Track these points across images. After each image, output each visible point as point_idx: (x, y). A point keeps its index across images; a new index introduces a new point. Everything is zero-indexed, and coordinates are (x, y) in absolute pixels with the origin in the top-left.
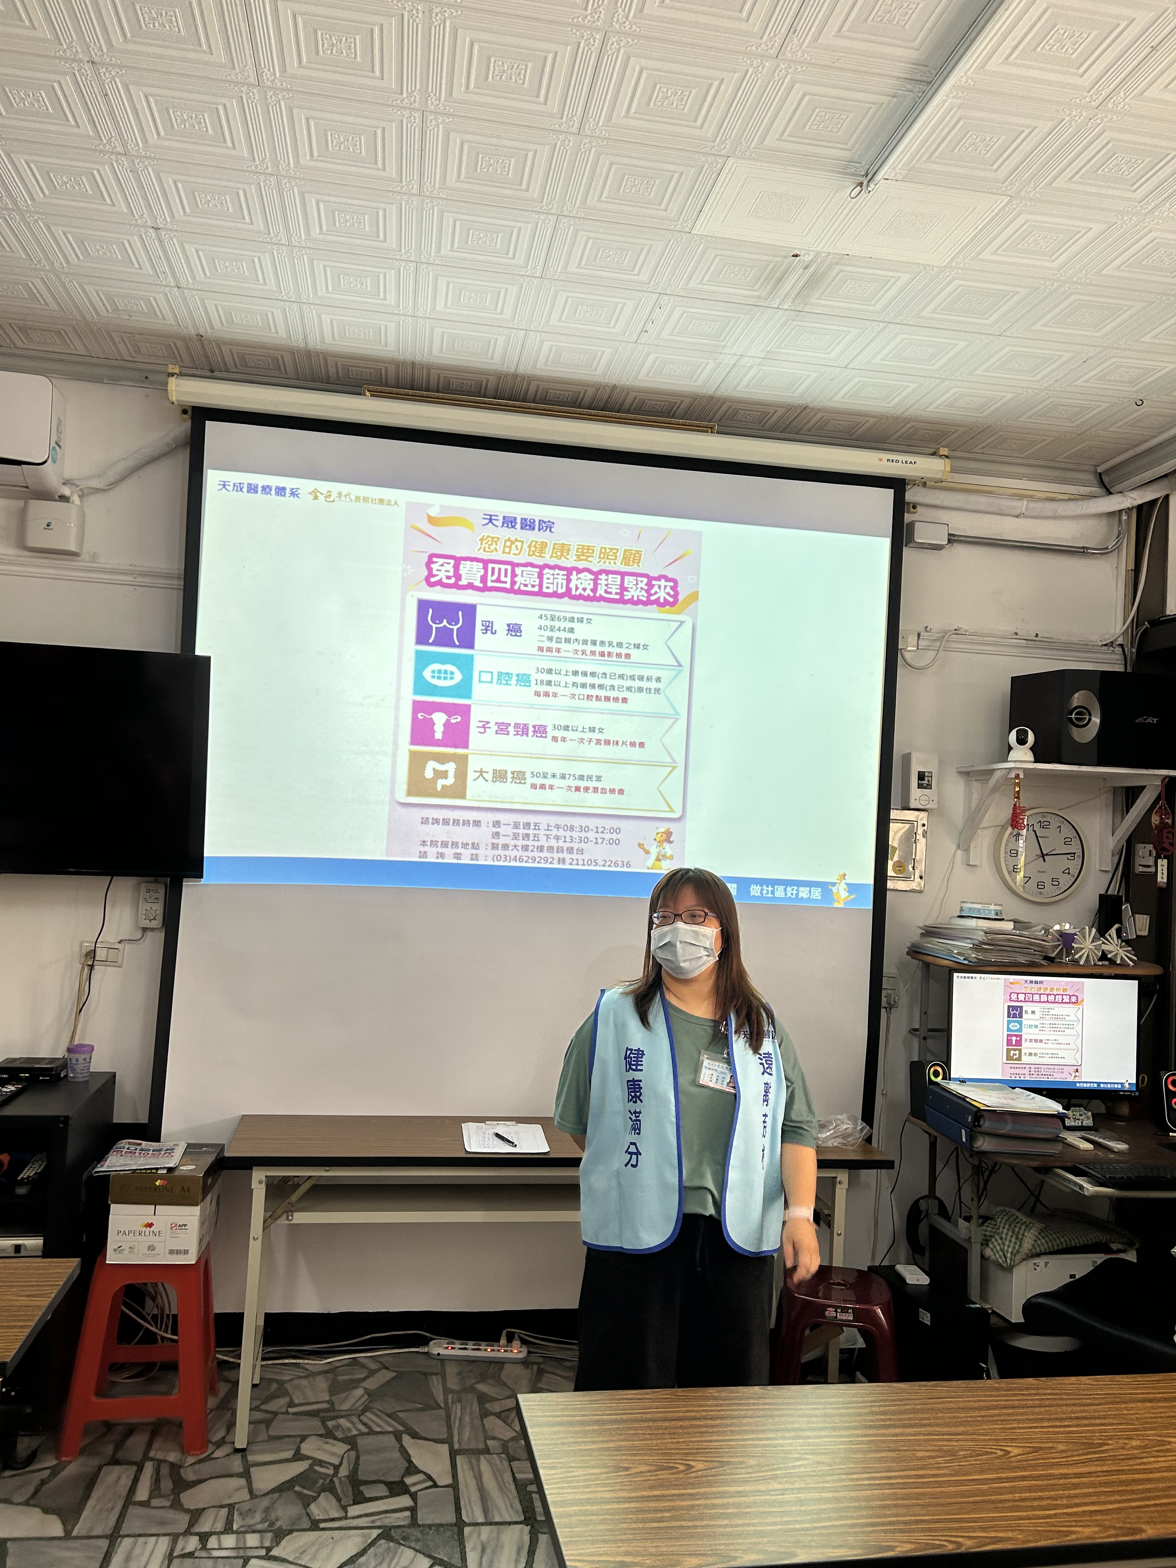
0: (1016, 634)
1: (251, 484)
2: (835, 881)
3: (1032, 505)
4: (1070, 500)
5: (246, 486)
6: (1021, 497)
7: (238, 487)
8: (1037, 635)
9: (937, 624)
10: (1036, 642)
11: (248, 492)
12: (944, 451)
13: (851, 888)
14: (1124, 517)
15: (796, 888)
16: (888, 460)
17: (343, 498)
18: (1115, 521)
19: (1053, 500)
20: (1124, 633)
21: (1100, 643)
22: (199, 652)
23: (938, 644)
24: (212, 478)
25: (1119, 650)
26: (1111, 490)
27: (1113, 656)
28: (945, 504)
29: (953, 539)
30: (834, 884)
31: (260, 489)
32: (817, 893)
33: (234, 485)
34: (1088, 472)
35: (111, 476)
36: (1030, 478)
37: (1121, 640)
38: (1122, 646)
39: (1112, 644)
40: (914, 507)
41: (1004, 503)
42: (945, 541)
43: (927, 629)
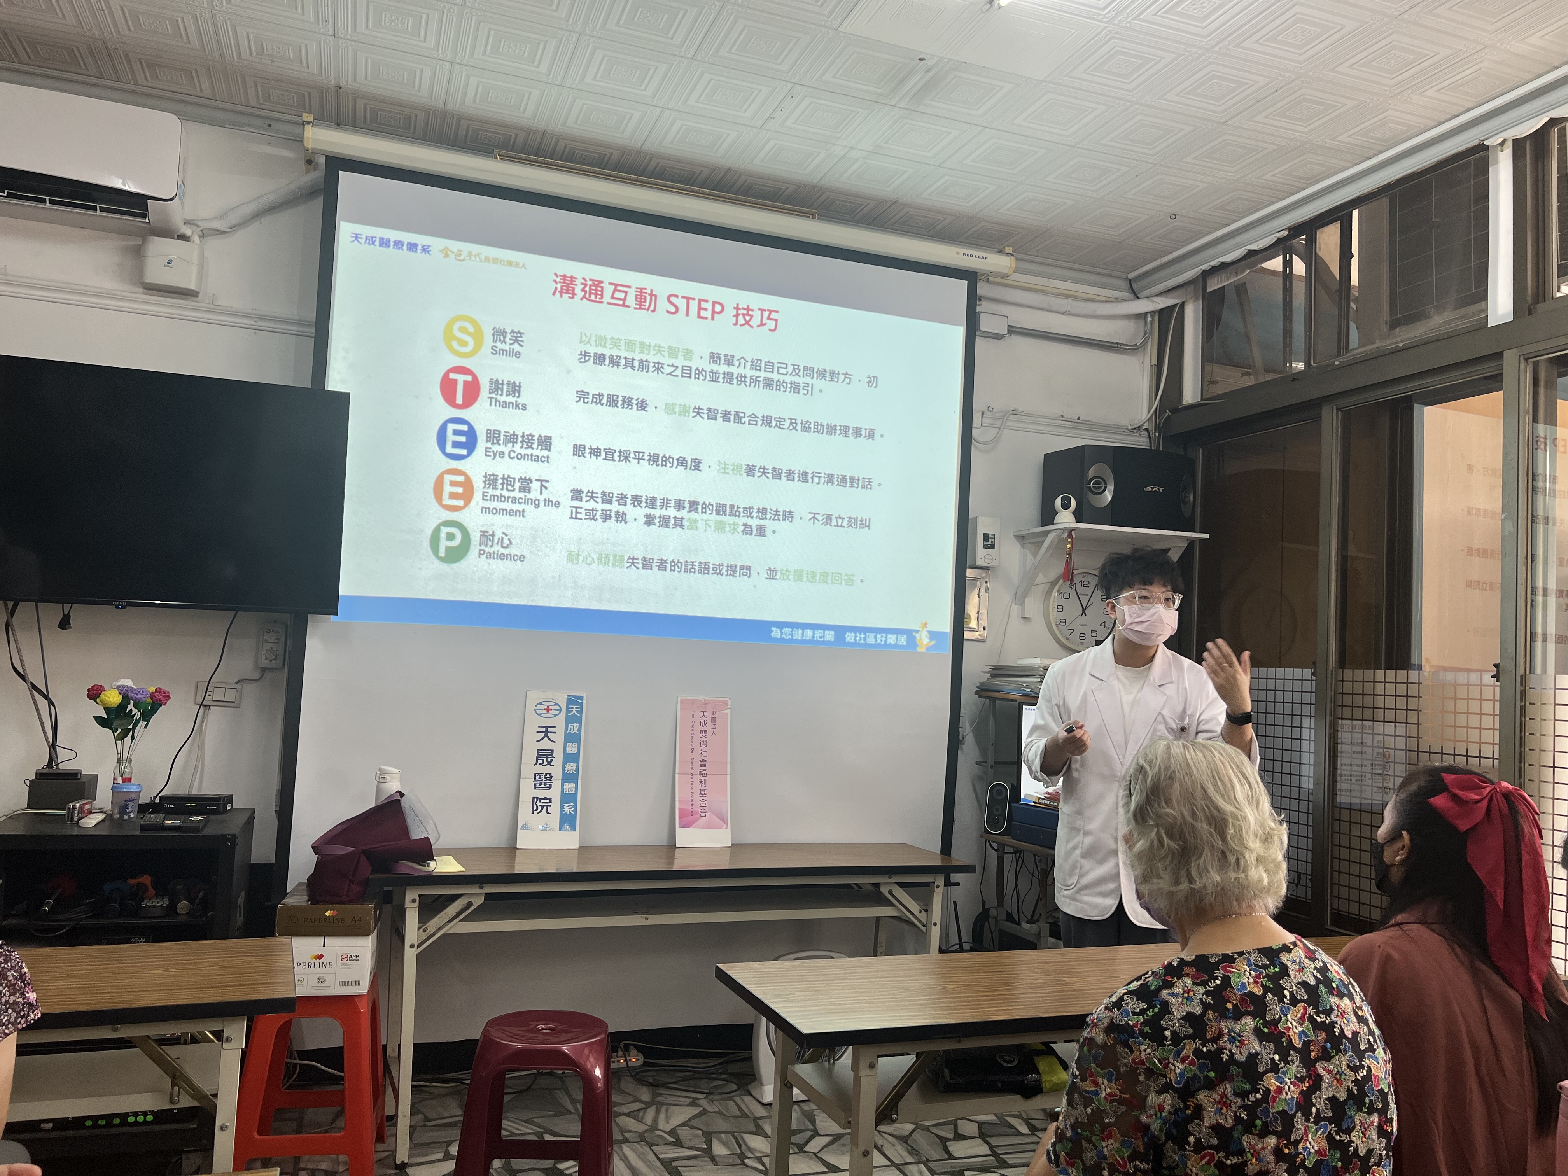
0: (1062, 416)
1: (383, 239)
2: (918, 629)
3: (1075, 304)
4: (1106, 301)
5: (378, 240)
6: (1067, 296)
7: (371, 240)
8: (1079, 418)
9: (994, 403)
10: (1078, 423)
11: (380, 245)
12: (1009, 250)
13: (933, 635)
14: (1149, 319)
15: (884, 635)
16: (964, 254)
17: (473, 258)
18: (1142, 323)
19: (1092, 301)
20: (1150, 419)
21: (1130, 427)
23: (999, 422)
24: (345, 230)
25: (1145, 434)
26: (1139, 296)
27: (1139, 437)
28: (1007, 298)
29: (1012, 330)
30: (917, 631)
31: (392, 243)
32: (903, 640)
33: (367, 238)
34: (1121, 278)
35: (233, 218)
36: (1075, 281)
37: (1146, 425)
38: (1147, 430)
39: (1139, 429)
40: (980, 300)
41: (1053, 301)
42: (1005, 331)
43: (989, 409)
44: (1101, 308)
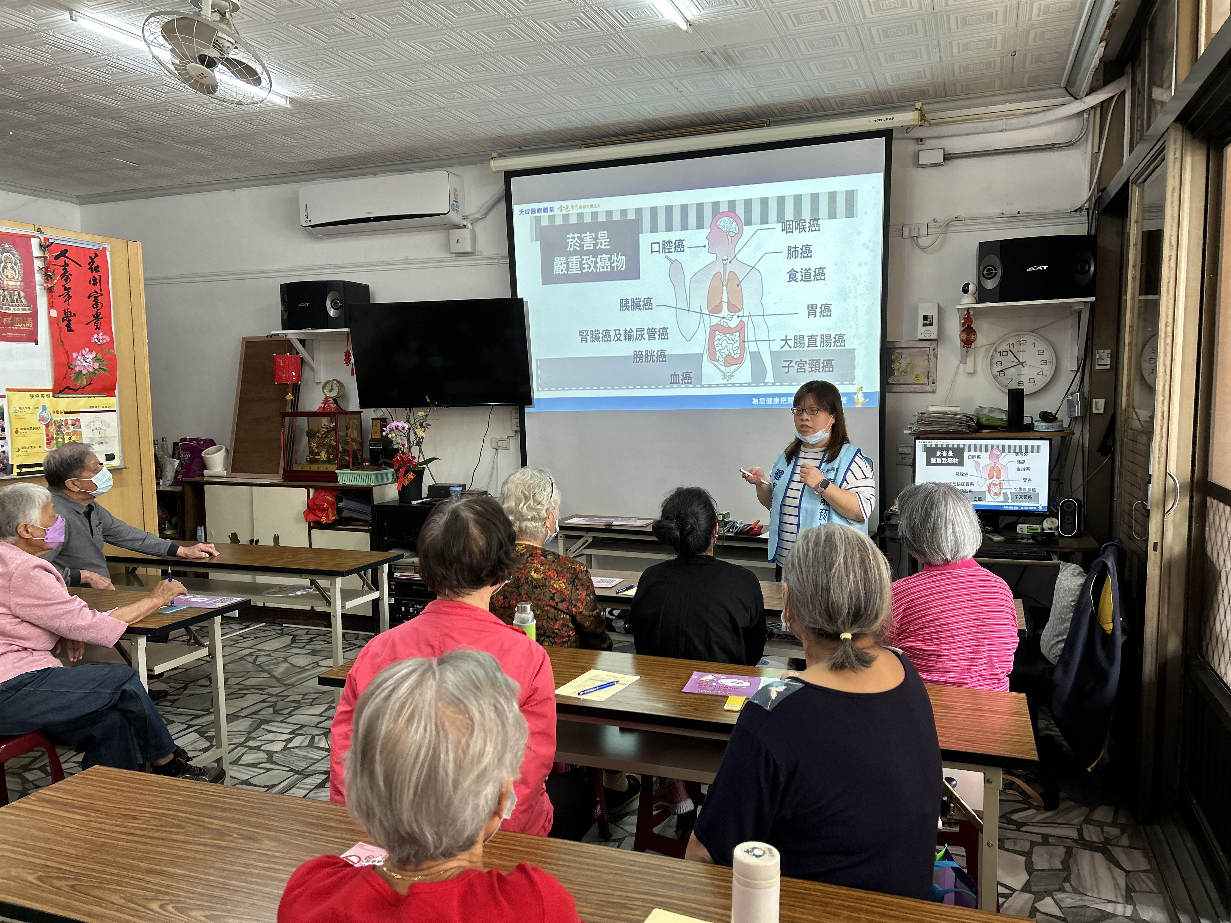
0: (1002, 214)
1: (532, 209)
2: (856, 392)
3: (1009, 121)
4: (1044, 111)
5: (530, 210)
6: (1002, 117)
7: (527, 212)
8: (1019, 212)
9: (941, 217)
10: (1016, 217)
11: (532, 213)
12: (918, 105)
13: (867, 395)
14: (1091, 113)
16: (875, 121)
17: (574, 208)
18: (1080, 119)
19: (1031, 113)
20: (1090, 199)
21: (1070, 210)
22: (519, 296)
23: (943, 229)
24: (516, 209)
25: (1085, 213)
26: (1077, 97)
27: (1081, 218)
28: (941, 135)
29: (948, 157)
30: (855, 394)
31: (537, 211)
33: (525, 211)
34: (1056, 88)
36: (1011, 102)
37: (1087, 205)
38: (1088, 210)
39: (1080, 209)
40: (921, 140)
41: (987, 125)
42: (941, 160)
43: (935, 221)
44: (1034, 119)
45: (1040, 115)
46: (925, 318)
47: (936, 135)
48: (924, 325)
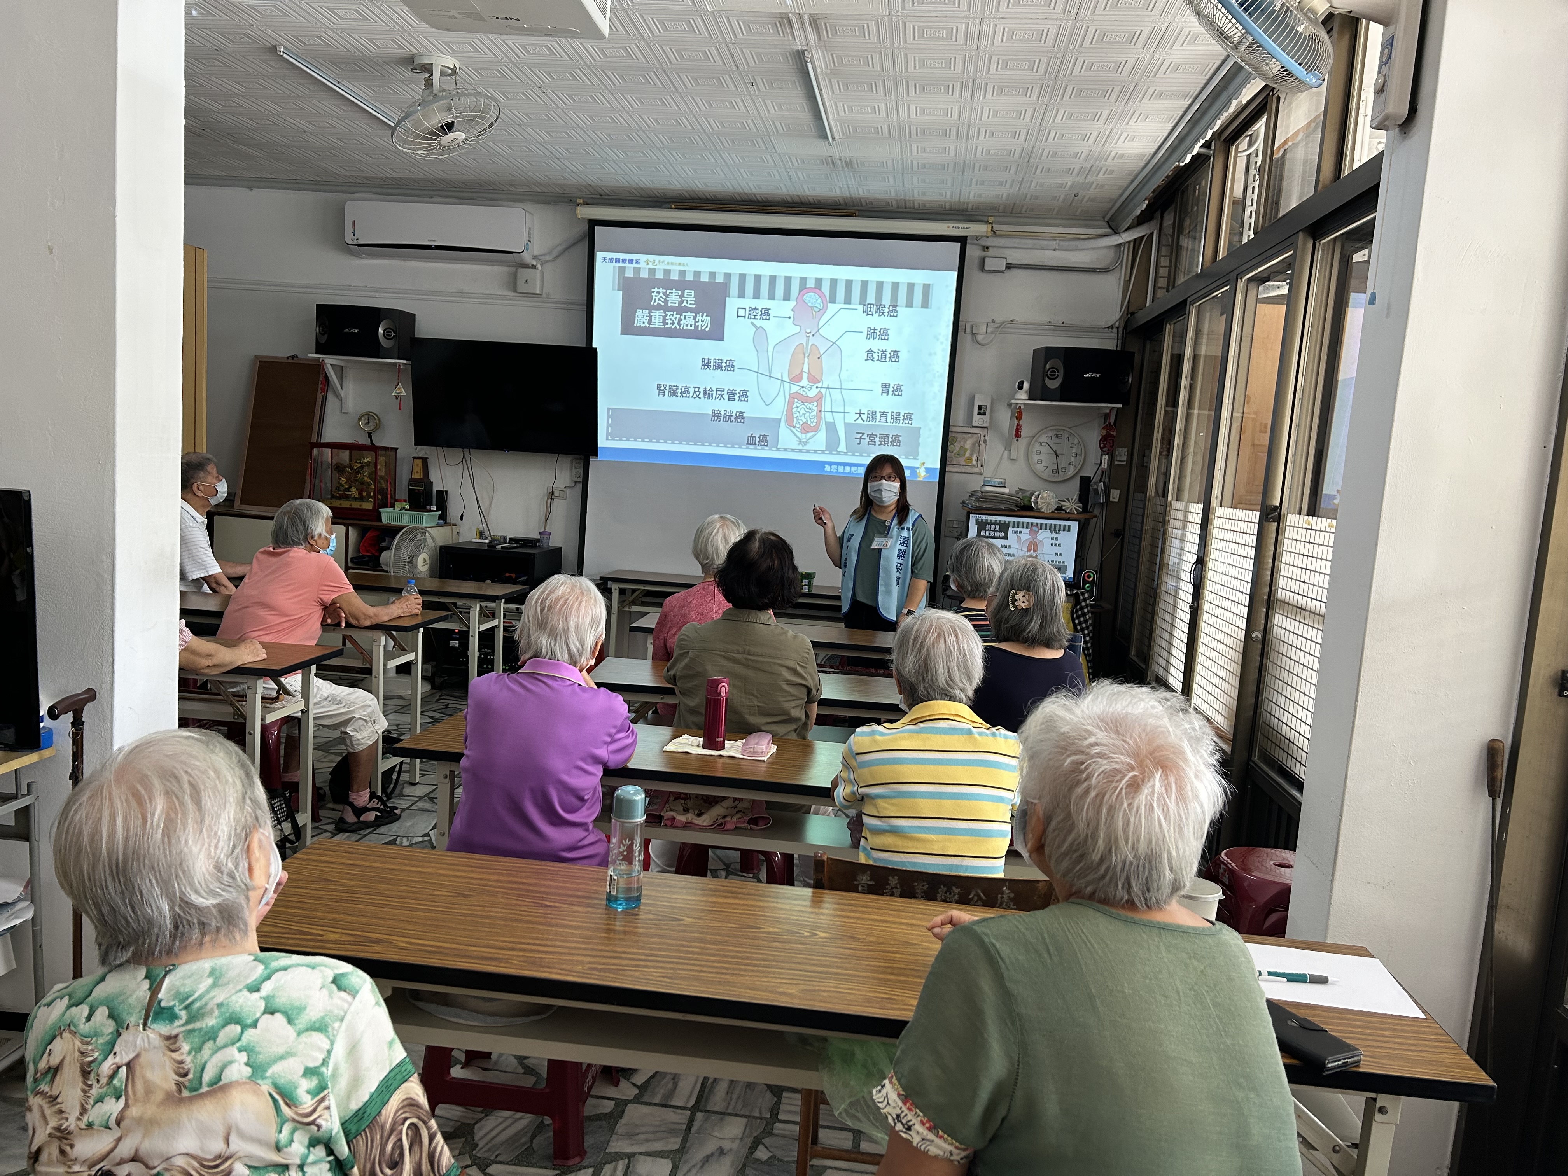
0: (1050, 322)
1: (617, 259)
2: (919, 466)
3: (1062, 243)
4: (1090, 238)
5: (614, 260)
6: (1056, 238)
8: (1063, 323)
9: (999, 319)
10: (1061, 327)
11: (616, 262)
13: (928, 470)
14: (1124, 248)
16: (953, 227)
17: (661, 263)
18: (1119, 251)
19: (1079, 239)
20: (1120, 319)
21: (1103, 329)
23: (998, 330)
24: (599, 256)
25: (1115, 330)
26: (1117, 231)
27: (1111, 336)
28: (1006, 246)
29: (1009, 266)
30: (917, 468)
33: (609, 259)
34: (1102, 221)
35: (555, 253)
36: (1063, 226)
37: (1117, 324)
38: (1118, 328)
39: (1112, 327)
40: (987, 248)
41: (1044, 243)
42: (1004, 269)
43: (993, 321)
44: (1080, 244)
45: (1087, 242)
46: (980, 408)
47: (1001, 245)
48: (979, 414)
